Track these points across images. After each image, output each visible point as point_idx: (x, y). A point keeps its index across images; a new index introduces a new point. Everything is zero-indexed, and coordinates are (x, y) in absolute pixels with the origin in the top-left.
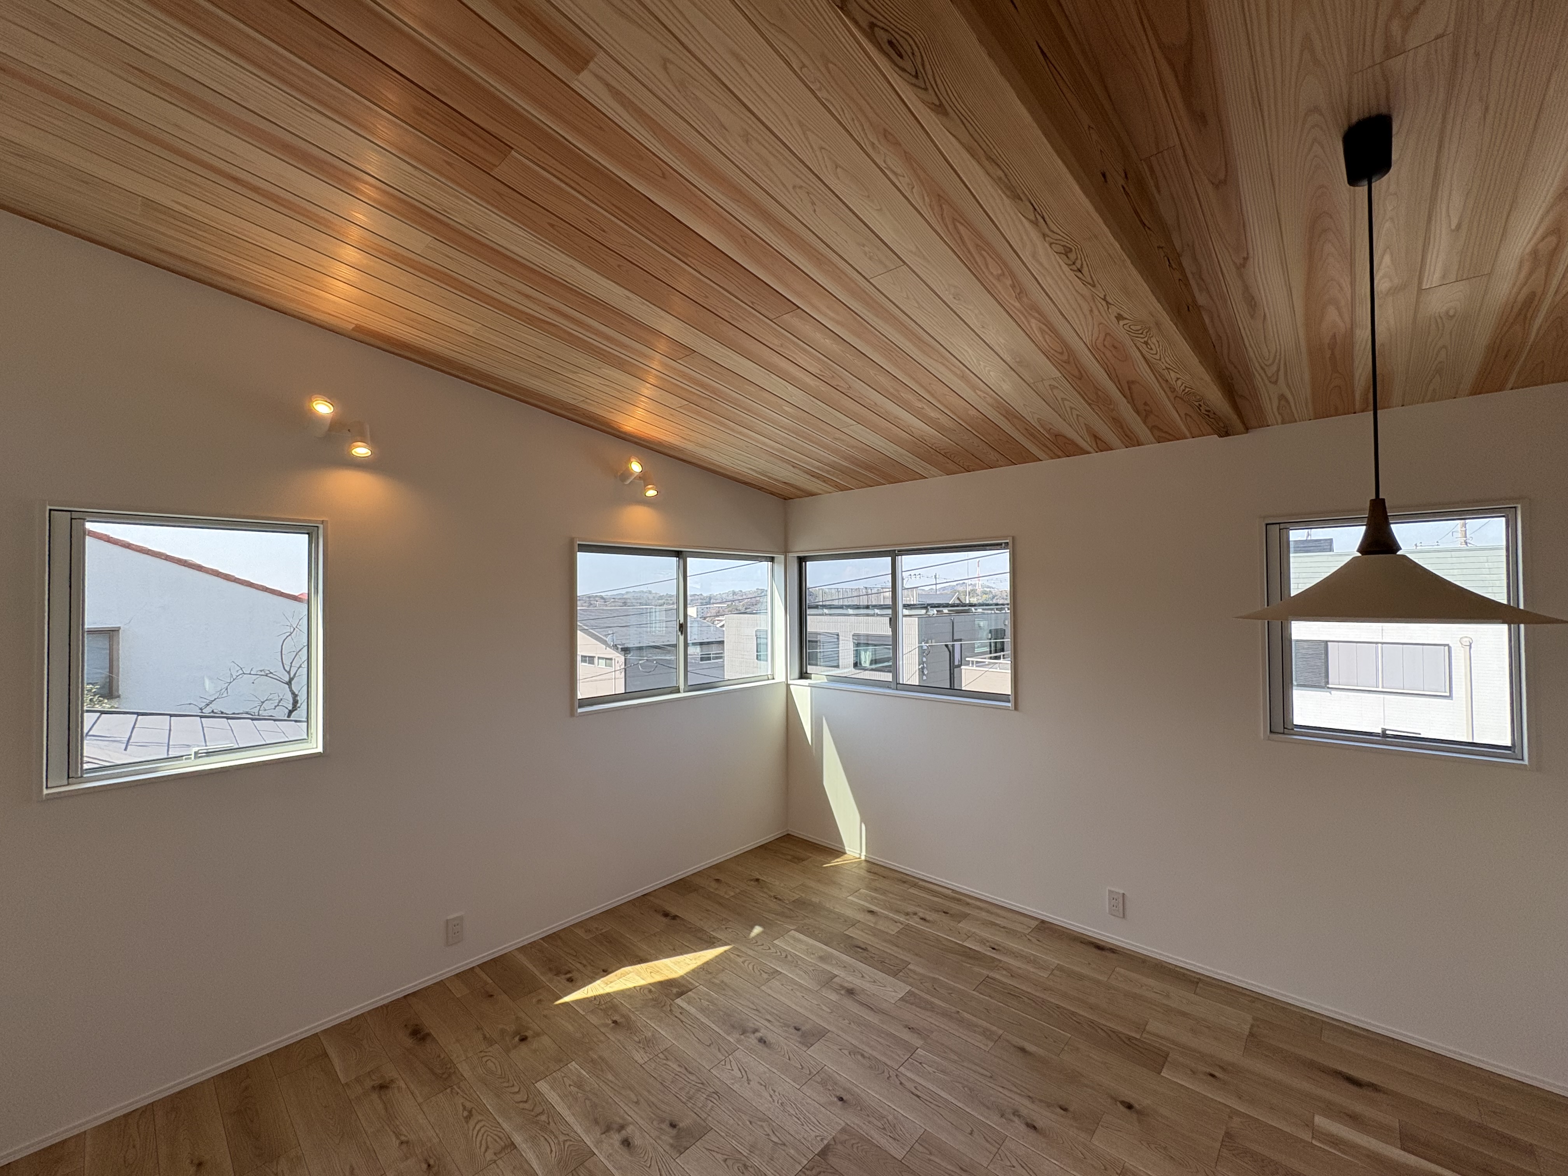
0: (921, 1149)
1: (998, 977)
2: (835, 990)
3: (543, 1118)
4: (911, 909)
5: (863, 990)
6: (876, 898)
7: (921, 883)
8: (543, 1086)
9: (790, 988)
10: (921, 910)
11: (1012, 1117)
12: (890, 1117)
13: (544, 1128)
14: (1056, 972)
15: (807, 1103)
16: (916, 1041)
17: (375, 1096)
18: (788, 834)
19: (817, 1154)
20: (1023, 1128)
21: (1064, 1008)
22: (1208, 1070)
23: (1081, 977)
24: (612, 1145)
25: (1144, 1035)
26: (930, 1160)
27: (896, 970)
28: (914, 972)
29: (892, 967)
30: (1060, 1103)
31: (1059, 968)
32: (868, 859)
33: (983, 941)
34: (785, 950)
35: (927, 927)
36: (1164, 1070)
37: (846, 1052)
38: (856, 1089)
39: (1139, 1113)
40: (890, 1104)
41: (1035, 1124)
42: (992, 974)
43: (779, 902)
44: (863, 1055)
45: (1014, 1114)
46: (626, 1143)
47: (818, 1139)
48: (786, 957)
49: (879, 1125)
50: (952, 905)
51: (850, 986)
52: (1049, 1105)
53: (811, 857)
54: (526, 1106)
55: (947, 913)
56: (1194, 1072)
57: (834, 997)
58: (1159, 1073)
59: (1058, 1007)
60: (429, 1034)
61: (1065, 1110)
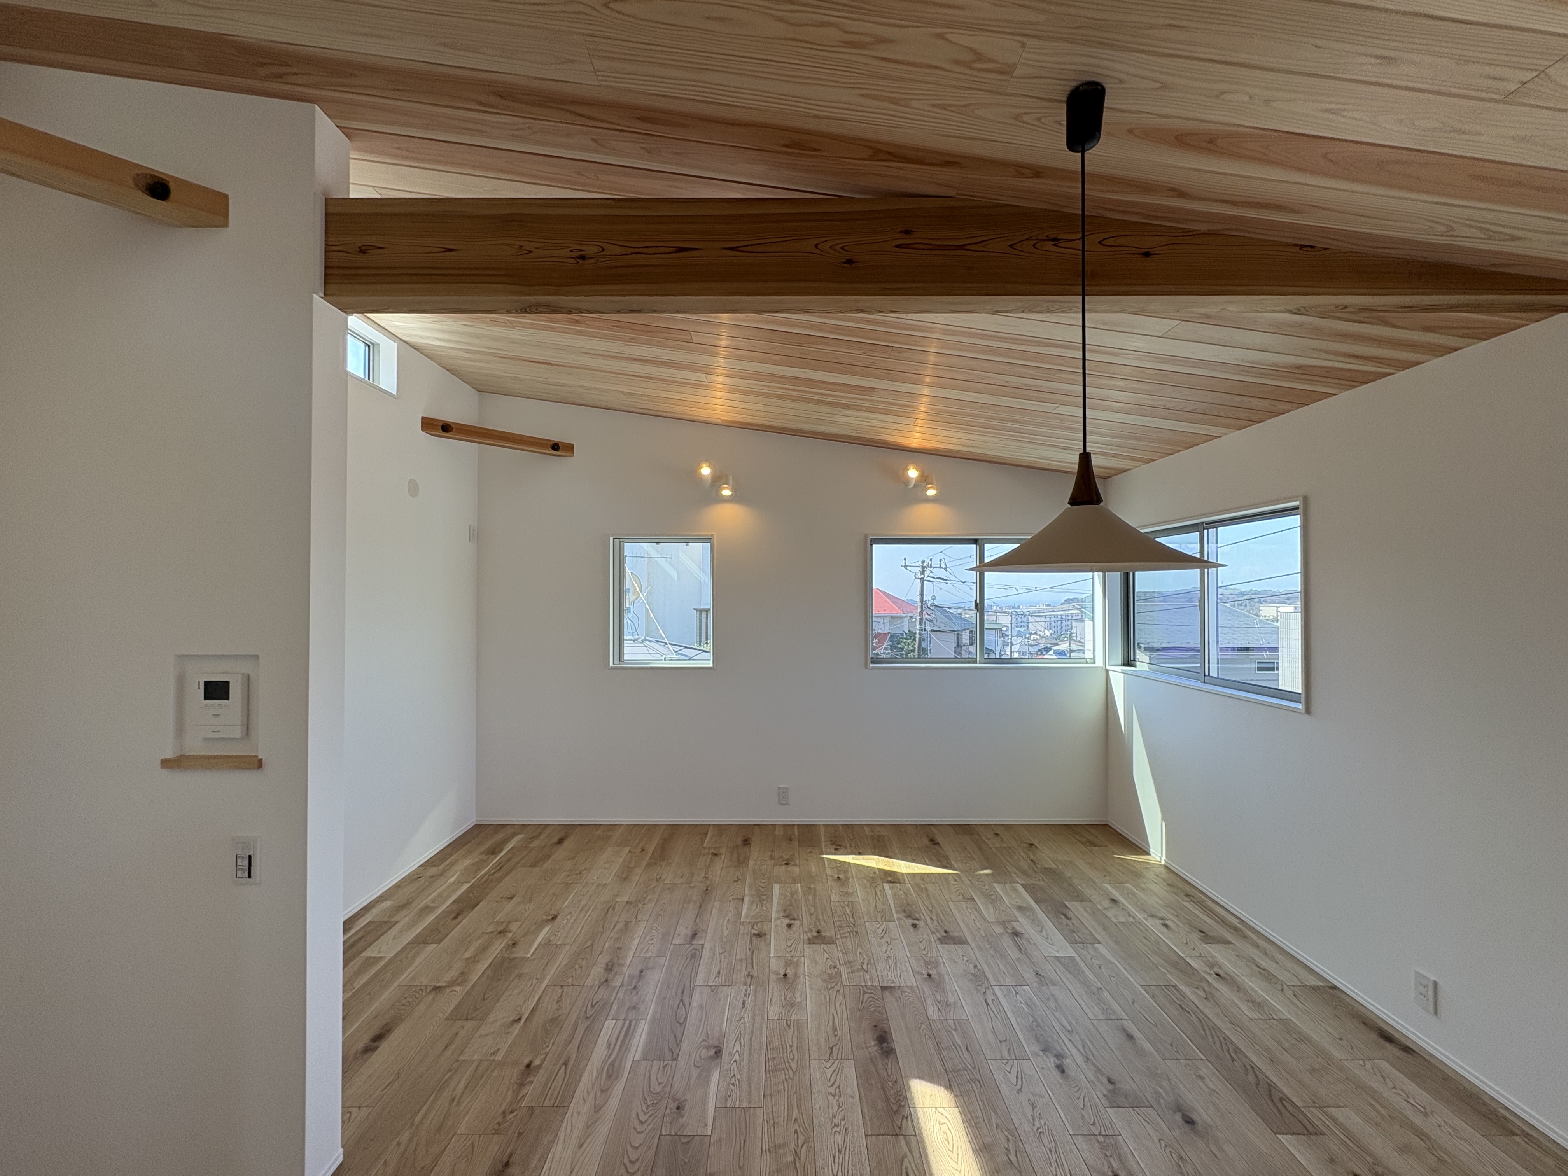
0: (952, 1023)
2: (1006, 929)
3: (764, 897)
4: (1166, 915)
8: (776, 886)
10: (1174, 919)
11: (1052, 1056)
13: (761, 901)
14: (1274, 1022)
17: (710, 856)
18: (1106, 825)
20: (1052, 1065)
21: (1232, 1042)
24: (782, 922)
28: (1096, 950)
30: (1114, 1078)
31: (1284, 1020)
32: (1167, 865)
33: (1213, 965)
38: (948, 978)
42: (1182, 987)
43: (1031, 864)
45: (1056, 1056)
46: (789, 926)
47: (891, 980)
50: (1223, 930)
51: (1021, 931)
52: (1100, 1073)
53: (1108, 845)
54: (762, 889)
55: (1205, 933)
60: (750, 844)
61: (1110, 1081)
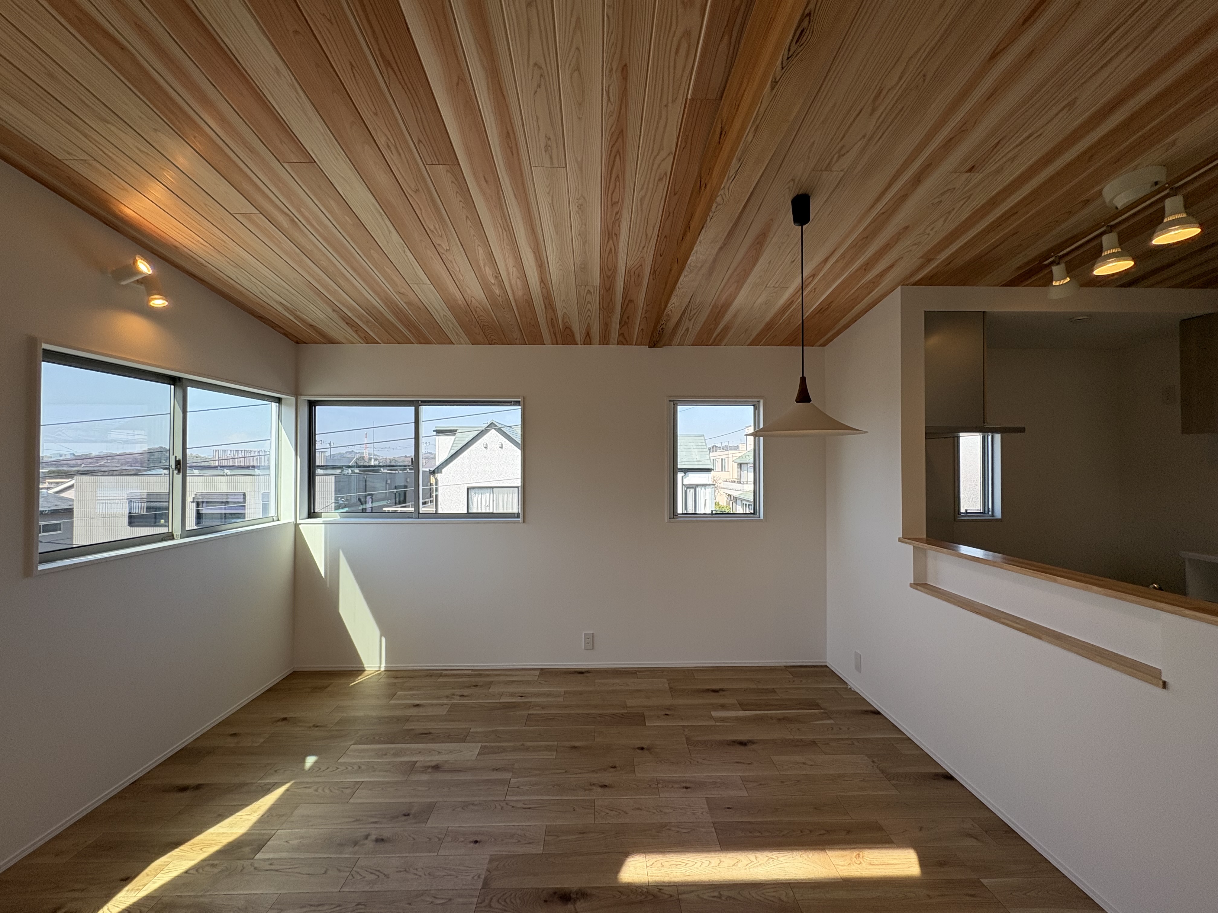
0: (550, 838)
1: (535, 712)
2: (422, 772)
4: (448, 692)
5: (446, 761)
6: (414, 695)
7: (444, 672)
9: (380, 789)
10: (456, 690)
11: (590, 787)
12: (519, 832)
14: (567, 695)
15: (451, 860)
16: (507, 776)
18: (294, 672)
19: (482, 888)
20: (599, 790)
21: (582, 714)
22: (664, 713)
23: (581, 693)
25: (628, 709)
26: (559, 841)
27: (463, 738)
28: (477, 733)
29: (459, 737)
30: (611, 765)
31: (566, 692)
32: (389, 669)
33: (513, 695)
34: (355, 763)
35: (469, 700)
36: (647, 722)
37: (459, 809)
38: (483, 829)
39: (648, 749)
40: (513, 824)
41: (605, 784)
42: (530, 712)
43: (321, 729)
44: (473, 804)
45: (591, 785)
47: (476, 878)
48: (360, 767)
49: (514, 841)
50: (477, 679)
51: (433, 764)
52: (605, 770)
53: (332, 683)
55: (477, 686)
56: (659, 717)
57: (425, 777)
58: (645, 725)
59: (579, 714)
61: (615, 767)
